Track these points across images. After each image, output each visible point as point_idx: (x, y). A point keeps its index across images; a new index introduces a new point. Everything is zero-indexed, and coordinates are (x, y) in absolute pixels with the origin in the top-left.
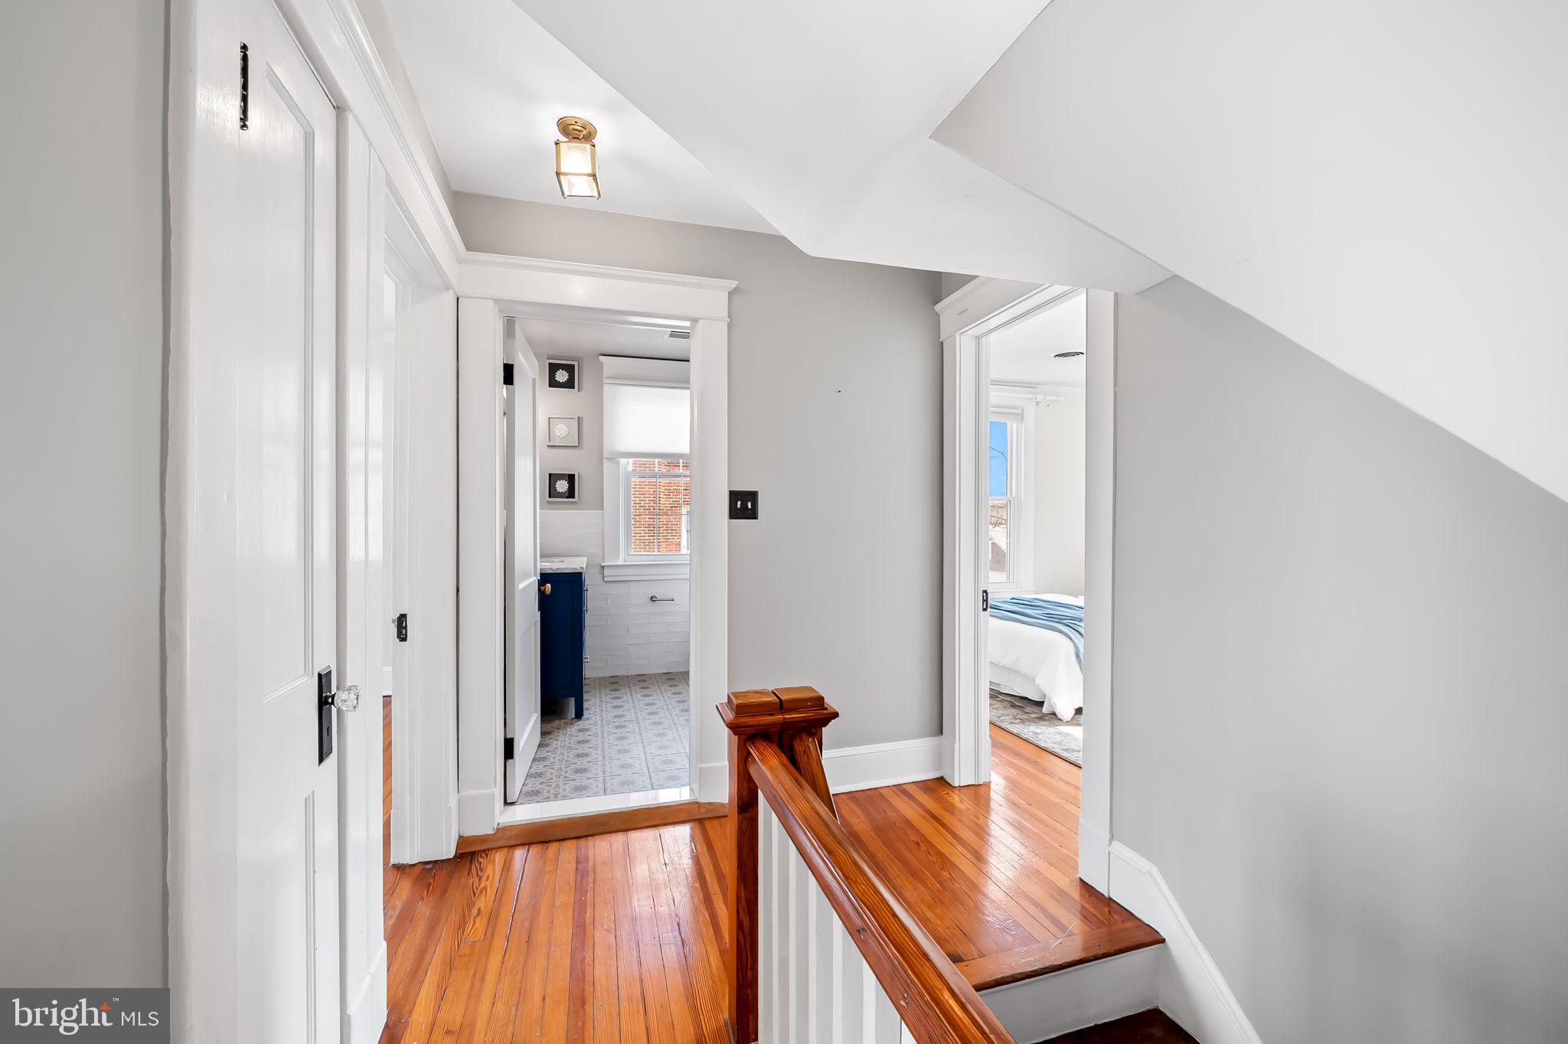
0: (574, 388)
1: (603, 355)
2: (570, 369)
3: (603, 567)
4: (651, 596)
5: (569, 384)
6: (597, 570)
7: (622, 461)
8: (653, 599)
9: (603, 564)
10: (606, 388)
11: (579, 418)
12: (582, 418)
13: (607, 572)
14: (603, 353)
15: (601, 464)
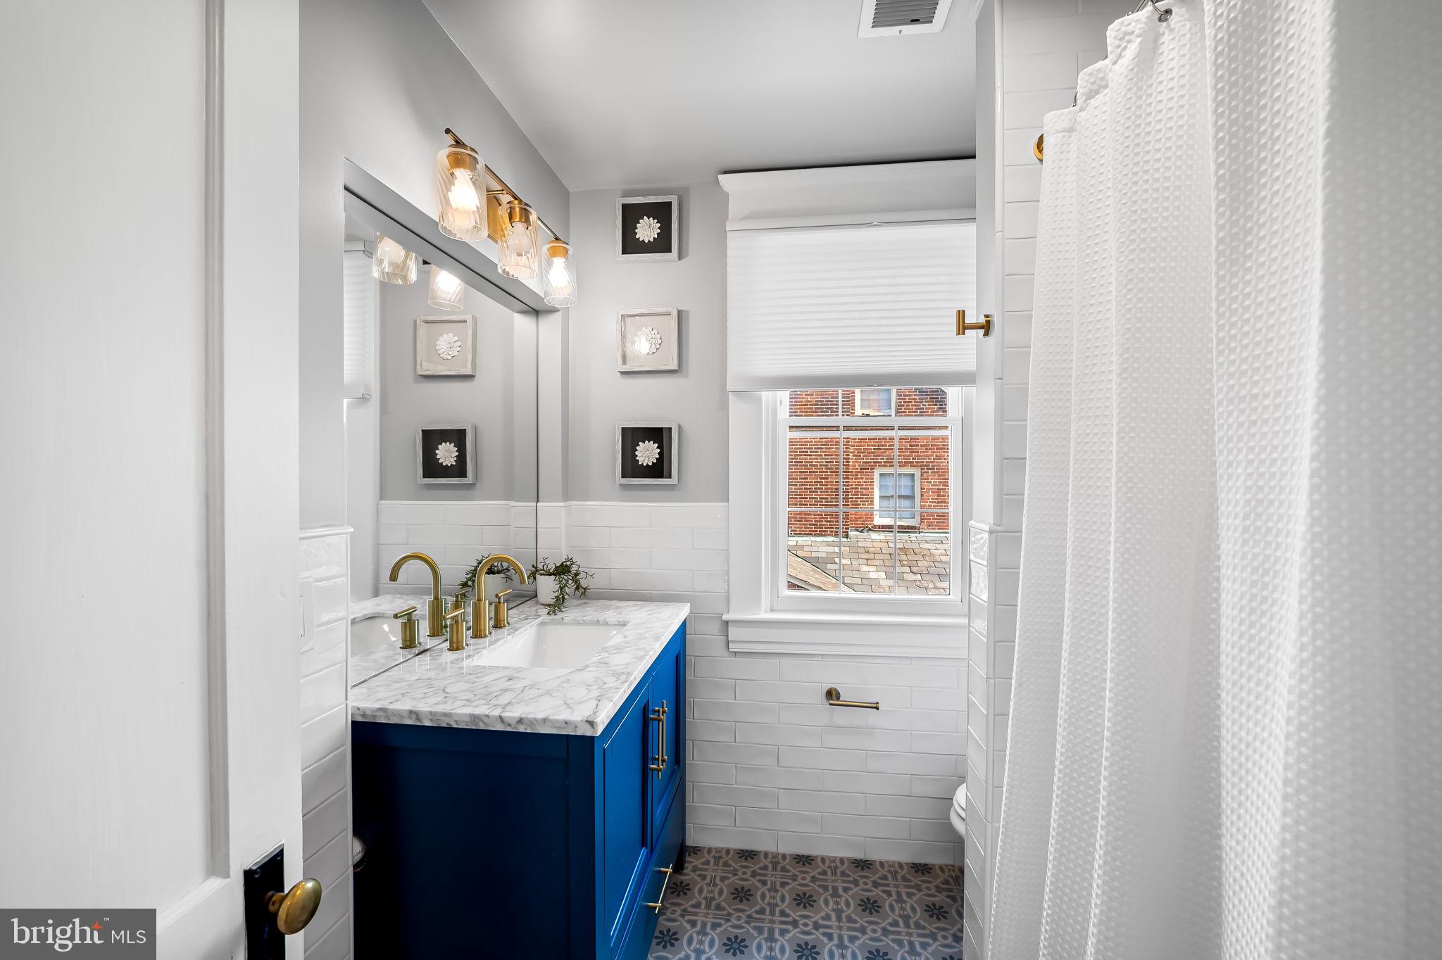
0: (670, 251)
1: (726, 172)
2: (661, 212)
3: (727, 623)
4: (826, 687)
5: (662, 244)
6: (715, 628)
7: (766, 396)
8: (832, 695)
9: (725, 617)
10: (733, 242)
11: (679, 312)
12: (687, 312)
13: (733, 633)
14: (725, 170)
15: (724, 406)
